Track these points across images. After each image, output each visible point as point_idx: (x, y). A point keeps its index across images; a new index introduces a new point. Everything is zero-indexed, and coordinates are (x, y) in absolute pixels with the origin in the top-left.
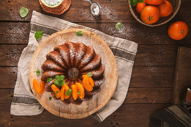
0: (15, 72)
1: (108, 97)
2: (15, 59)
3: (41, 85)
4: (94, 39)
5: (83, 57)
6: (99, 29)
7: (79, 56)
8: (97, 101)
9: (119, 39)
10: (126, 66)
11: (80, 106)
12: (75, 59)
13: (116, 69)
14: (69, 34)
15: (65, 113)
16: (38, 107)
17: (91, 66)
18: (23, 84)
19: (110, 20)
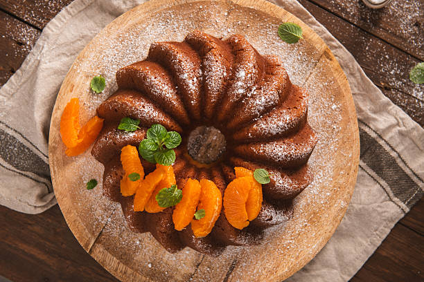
0: (25, 44)
1: (272, 277)
2: (47, 5)
3: (89, 129)
4: (324, 74)
5: (268, 111)
6: (355, 49)
7: (260, 102)
8: (232, 269)
9: (402, 114)
10: (379, 209)
11: (168, 257)
12: (240, 103)
13: (343, 204)
14: (257, 15)
15: (114, 253)
16: (37, 191)
17: (278, 150)
18: (31, 94)
19: (405, 40)
